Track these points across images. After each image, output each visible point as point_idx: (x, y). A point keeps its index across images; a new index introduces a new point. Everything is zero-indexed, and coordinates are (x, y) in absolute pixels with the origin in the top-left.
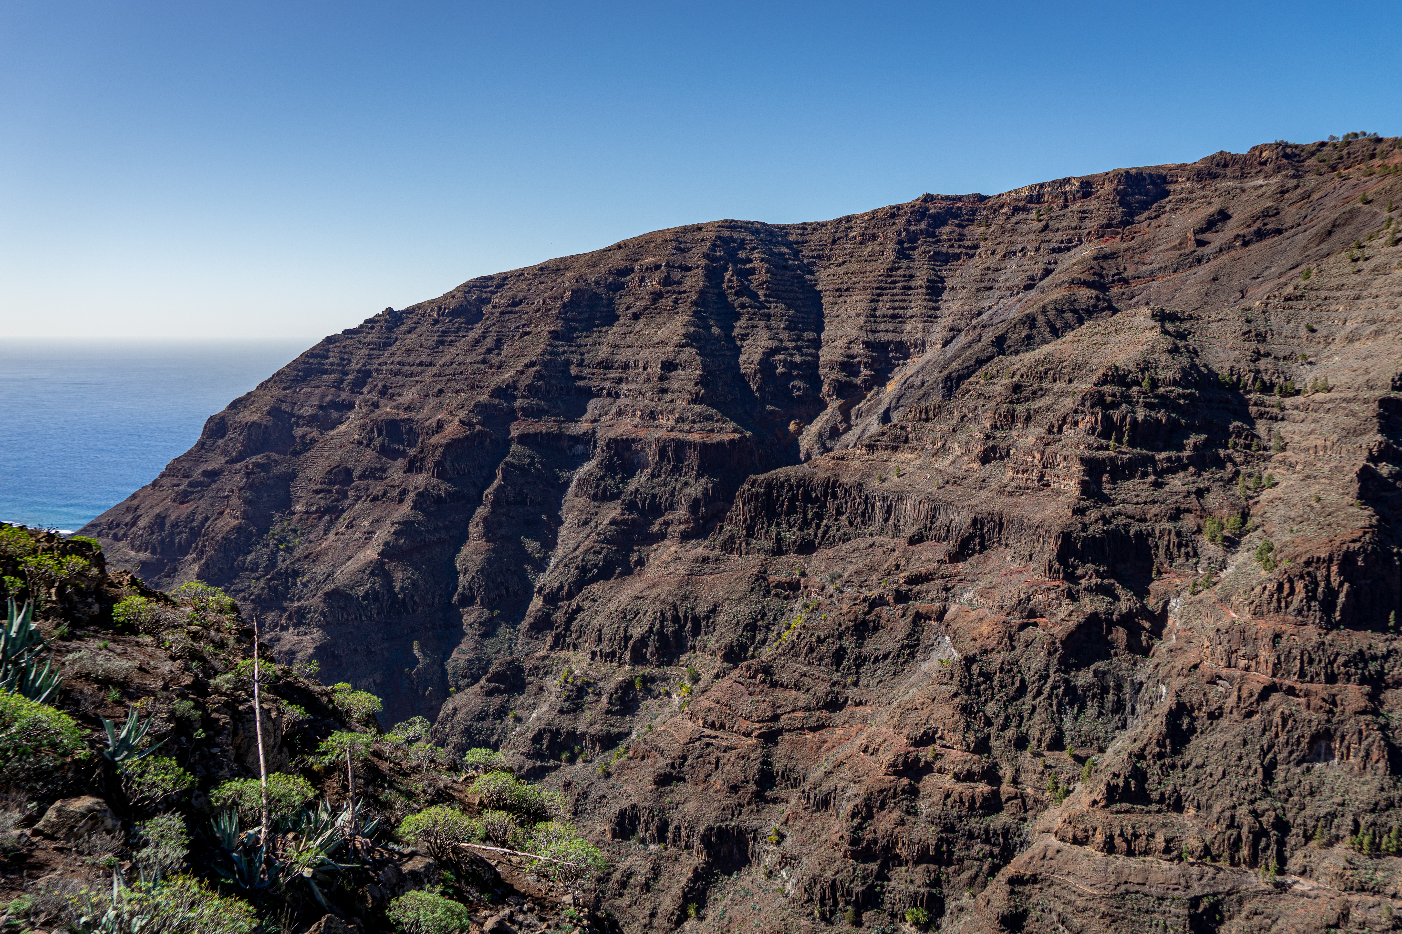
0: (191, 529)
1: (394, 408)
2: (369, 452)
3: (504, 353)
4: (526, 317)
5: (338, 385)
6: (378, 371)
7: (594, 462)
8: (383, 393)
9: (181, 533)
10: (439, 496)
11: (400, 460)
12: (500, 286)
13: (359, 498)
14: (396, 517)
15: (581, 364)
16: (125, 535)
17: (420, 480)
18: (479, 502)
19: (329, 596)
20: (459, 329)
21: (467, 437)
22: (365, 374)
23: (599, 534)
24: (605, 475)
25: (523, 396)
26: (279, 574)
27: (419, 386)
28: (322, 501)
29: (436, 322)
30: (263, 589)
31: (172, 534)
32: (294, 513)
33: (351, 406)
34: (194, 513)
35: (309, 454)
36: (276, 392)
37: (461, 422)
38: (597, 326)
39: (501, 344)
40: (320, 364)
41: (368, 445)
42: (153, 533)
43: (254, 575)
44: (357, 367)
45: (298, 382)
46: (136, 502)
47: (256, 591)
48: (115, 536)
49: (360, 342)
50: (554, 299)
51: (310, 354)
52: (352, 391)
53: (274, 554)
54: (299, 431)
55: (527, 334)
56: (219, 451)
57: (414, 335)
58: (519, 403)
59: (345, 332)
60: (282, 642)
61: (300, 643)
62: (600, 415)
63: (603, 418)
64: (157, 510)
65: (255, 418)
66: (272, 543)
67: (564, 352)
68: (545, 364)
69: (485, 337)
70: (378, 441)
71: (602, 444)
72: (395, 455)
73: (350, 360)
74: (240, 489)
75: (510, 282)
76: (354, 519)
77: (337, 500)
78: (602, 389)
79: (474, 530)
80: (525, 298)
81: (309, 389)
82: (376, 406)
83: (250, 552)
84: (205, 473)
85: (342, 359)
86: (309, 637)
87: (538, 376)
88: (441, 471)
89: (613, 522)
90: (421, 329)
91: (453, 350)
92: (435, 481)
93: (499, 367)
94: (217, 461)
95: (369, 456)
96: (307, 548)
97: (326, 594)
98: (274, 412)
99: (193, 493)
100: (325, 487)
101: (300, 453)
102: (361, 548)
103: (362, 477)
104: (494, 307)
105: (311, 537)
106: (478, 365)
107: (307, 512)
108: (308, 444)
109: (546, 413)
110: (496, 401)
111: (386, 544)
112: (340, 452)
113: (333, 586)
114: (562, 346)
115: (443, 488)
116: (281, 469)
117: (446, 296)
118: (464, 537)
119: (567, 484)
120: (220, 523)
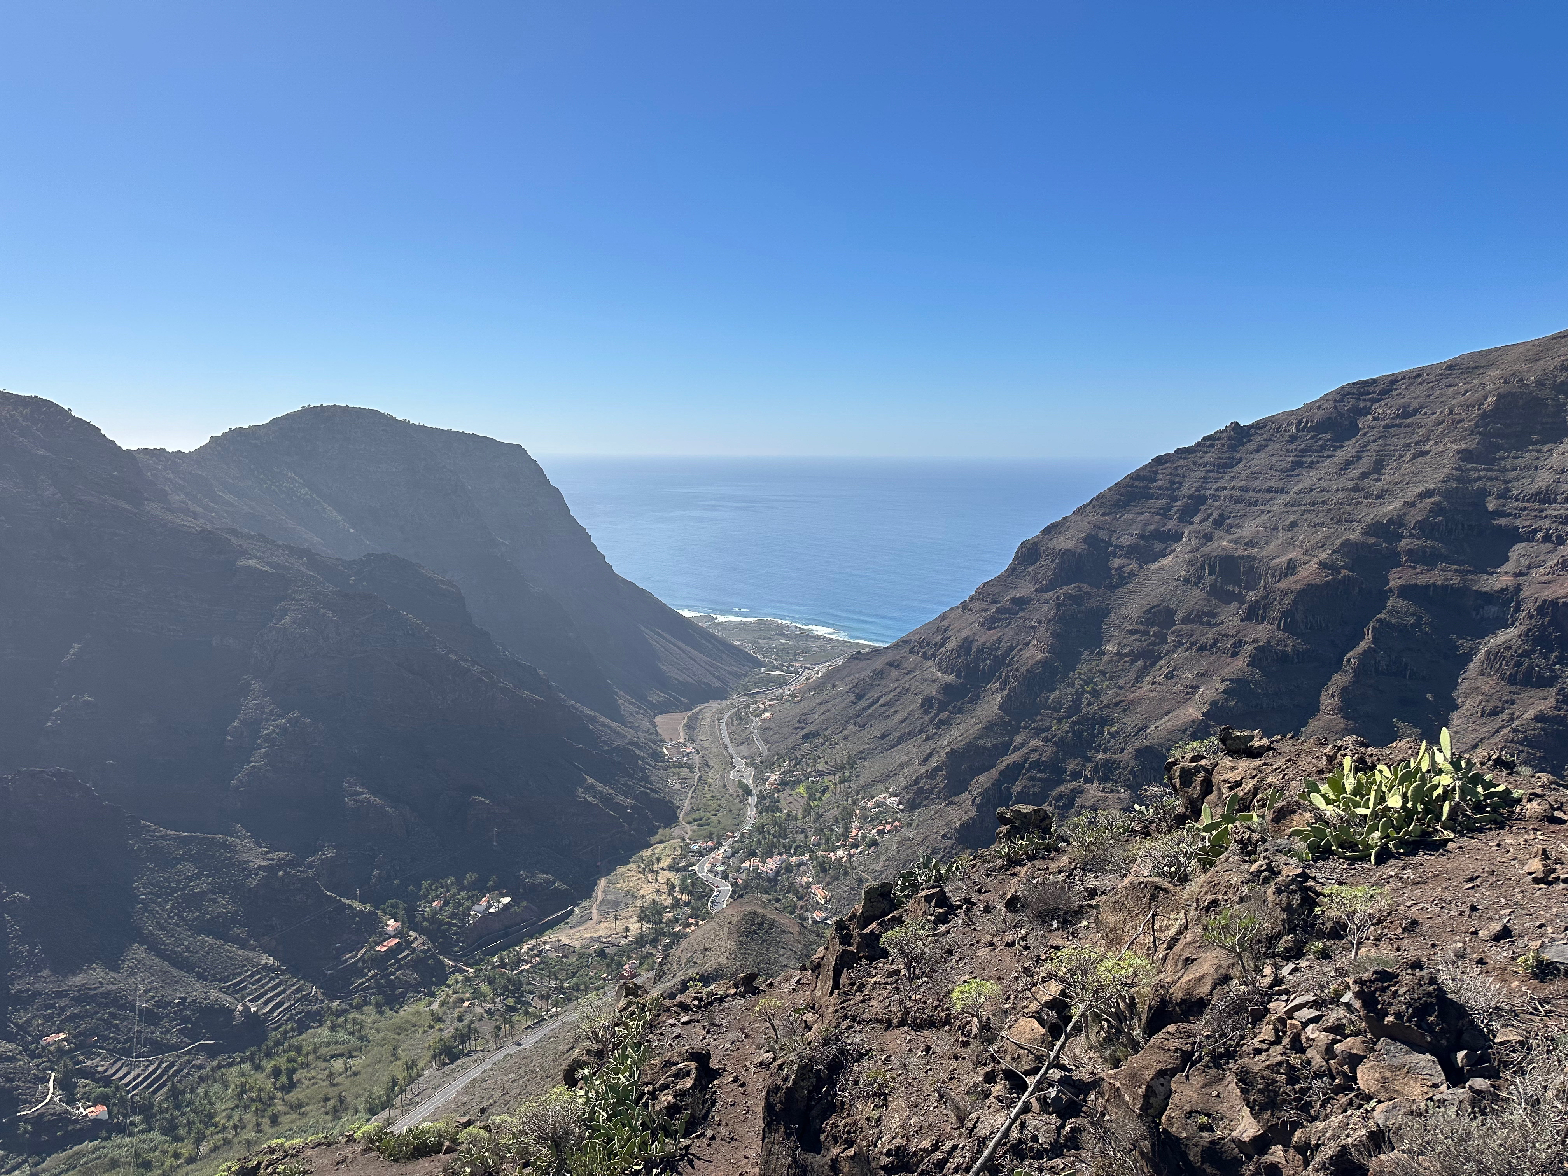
0: (995, 656)
1: (1231, 541)
2: (1196, 592)
3: (1386, 478)
4: (1422, 431)
5: (1164, 512)
6: (1214, 497)
7: (1514, 632)
8: (1218, 523)
9: (986, 659)
10: (1285, 653)
11: (1234, 605)
12: (1385, 392)
13: (1180, 644)
14: (1227, 672)
15: (1504, 495)
16: (934, 655)
17: (1262, 632)
18: (1337, 666)
19: (1141, 753)
20: (1323, 448)
21: (1328, 583)
22: (1198, 501)
23: (1515, 731)
24: (1533, 651)
25: (1412, 536)
26: (1084, 719)
27: (1265, 517)
28: (1135, 643)
29: (1293, 438)
30: (1067, 732)
31: (977, 659)
32: (1104, 653)
33: (1178, 537)
34: (999, 641)
35: (1126, 589)
36: (1094, 517)
37: (1321, 563)
38: (1536, 443)
39: (1383, 467)
40: (1146, 487)
41: (1196, 584)
42: (959, 656)
43: (1055, 715)
44: (1189, 492)
45: (1120, 507)
46: (945, 623)
47: (1060, 734)
48: (925, 653)
49: (1195, 463)
50: (1468, 406)
51: (1136, 476)
52: (1181, 520)
53: (1079, 695)
54: (1116, 563)
55: (1423, 454)
56: (1029, 578)
57: (1263, 455)
58: (1404, 544)
59: (1178, 451)
60: (1084, 796)
61: (1105, 800)
62: (1529, 567)
63: (1533, 572)
64: (964, 634)
65: (1069, 545)
66: (1078, 683)
67: (1479, 478)
68: (1448, 494)
69: (1359, 458)
70: (1209, 580)
71: (1529, 606)
72: (1227, 598)
73: (1181, 484)
74: (1049, 621)
75: (1401, 387)
76: (1175, 669)
77: (1154, 644)
78: (1536, 531)
79: (1328, 702)
80: (1422, 407)
81: (1131, 516)
82: (1208, 538)
83: (1054, 690)
84: (1014, 600)
85: (1172, 483)
86: (1116, 796)
87: (1437, 509)
88: (1289, 624)
89: (1539, 718)
90: (1273, 447)
91: (1314, 473)
92: (1280, 634)
93: (1378, 497)
94: (1025, 589)
95: (1196, 597)
96: (1117, 695)
97: (1137, 750)
98: (1091, 540)
99: (1000, 620)
100: (1140, 627)
101: (1115, 587)
102: (1182, 703)
103: (1185, 620)
104: (1375, 419)
105: (1121, 682)
106: (1347, 493)
107: (1119, 654)
108: (1125, 579)
109: (1445, 559)
110: (1372, 540)
111: (1214, 703)
112: (1162, 589)
113: (1146, 743)
114: (1476, 471)
115: (1290, 644)
116: (1094, 603)
117: (1309, 407)
118: (1314, 709)
119: (1468, 657)
120: (1026, 654)
